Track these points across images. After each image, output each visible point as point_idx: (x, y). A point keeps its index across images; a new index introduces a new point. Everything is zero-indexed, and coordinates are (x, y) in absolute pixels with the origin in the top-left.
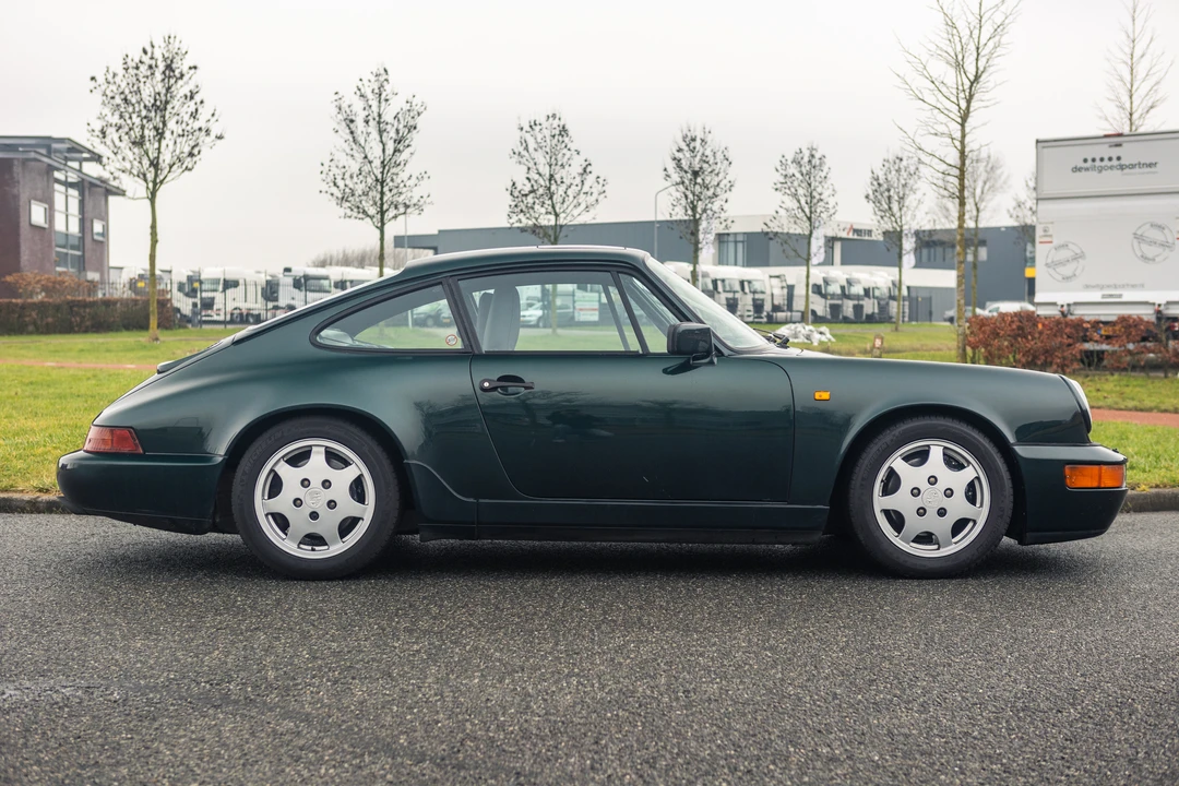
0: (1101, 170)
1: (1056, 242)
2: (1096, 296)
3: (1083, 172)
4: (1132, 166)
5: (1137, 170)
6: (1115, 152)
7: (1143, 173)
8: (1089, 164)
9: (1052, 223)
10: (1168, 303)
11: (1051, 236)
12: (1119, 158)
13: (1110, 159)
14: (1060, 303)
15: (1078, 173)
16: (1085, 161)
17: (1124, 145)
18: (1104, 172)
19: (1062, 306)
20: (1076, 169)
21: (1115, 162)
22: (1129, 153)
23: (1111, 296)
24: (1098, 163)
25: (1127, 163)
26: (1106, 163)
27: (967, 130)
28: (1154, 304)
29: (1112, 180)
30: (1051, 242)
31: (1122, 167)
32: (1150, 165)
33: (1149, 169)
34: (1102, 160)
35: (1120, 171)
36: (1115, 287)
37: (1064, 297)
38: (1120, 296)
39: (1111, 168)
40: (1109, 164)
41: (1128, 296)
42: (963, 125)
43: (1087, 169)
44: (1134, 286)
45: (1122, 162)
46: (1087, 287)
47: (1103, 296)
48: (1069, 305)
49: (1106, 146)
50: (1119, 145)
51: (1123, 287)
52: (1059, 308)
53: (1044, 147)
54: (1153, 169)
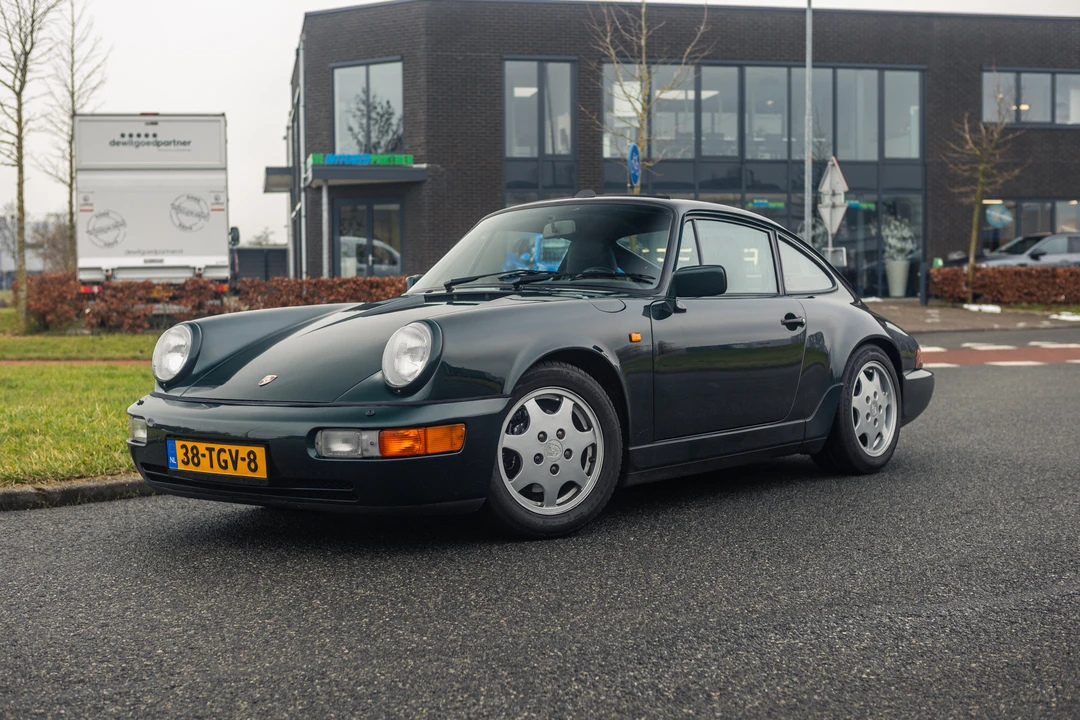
0: (138, 145)
1: (97, 209)
2: (138, 261)
3: (121, 147)
4: (168, 143)
5: (172, 147)
6: (151, 130)
7: (179, 150)
8: (127, 139)
9: (93, 192)
10: (208, 267)
11: (91, 205)
12: (155, 136)
13: (147, 136)
14: (104, 267)
15: (115, 147)
16: (123, 136)
17: (160, 123)
18: (141, 148)
19: (107, 271)
20: (114, 143)
21: (151, 139)
22: (164, 132)
23: (152, 261)
24: (135, 139)
25: (163, 140)
26: (143, 139)
27: (24, 99)
28: (194, 268)
29: (149, 155)
30: (91, 211)
31: (158, 144)
32: (184, 143)
33: (182, 147)
34: (139, 136)
35: (155, 148)
36: (156, 252)
37: (108, 262)
38: (161, 261)
39: (148, 143)
40: (146, 140)
41: (169, 261)
42: (19, 95)
43: (124, 144)
44: (173, 252)
45: (159, 138)
46: (129, 253)
47: (146, 261)
48: (113, 270)
49: (143, 124)
50: (155, 123)
51: (163, 252)
52: (104, 272)
53: (80, 121)
54: (186, 147)
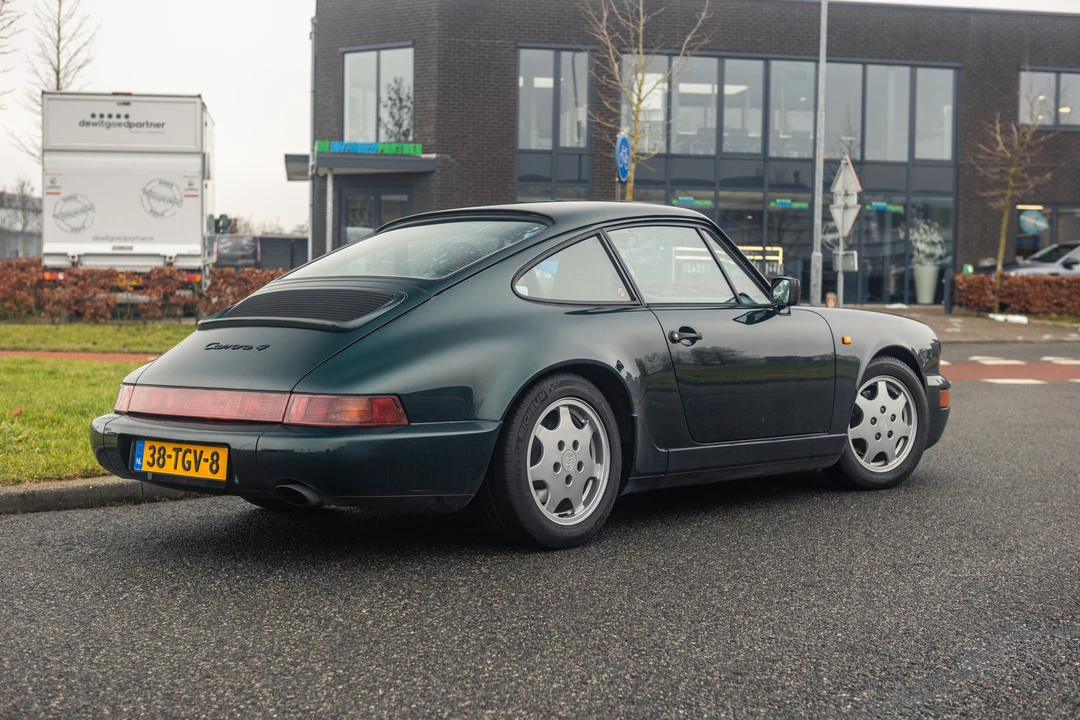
0: (109, 126)
1: (65, 193)
2: (107, 248)
3: (91, 128)
4: (141, 125)
5: (145, 129)
6: (123, 110)
7: (151, 132)
8: (97, 119)
9: (60, 174)
10: (179, 256)
11: (58, 187)
12: (127, 116)
13: (118, 116)
14: (71, 253)
15: (85, 128)
16: (93, 116)
17: (133, 104)
18: (112, 128)
19: (73, 257)
20: (84, 124)
21: (123, 120)
22: (137, 113)
23: (122, 248)
24: (106, 119)
25: (136, 122)
26: (114, 119)
28: (165, 257)
29: (120, 137)
30: (59, 194)
31: (130, 125)
32: (158, 125)
33: (156, 129)
34: (110, 116)
35: (128, 129)
36: (125, 239)
37: (74, 248)
38: (131, 248)
39: (120, 125)
40: (118, 121)
41: (139, 248)
43: (95, 124)
44: (143, 239)
45: (131, 120)
46: (97, 239)
47: (114, 248)
48: (79, 256)
49: (115, 104)
50: (127, 104)
51: (133, 239)
52: (70, 259)
53: (49, 99)
54: (160, 129)
